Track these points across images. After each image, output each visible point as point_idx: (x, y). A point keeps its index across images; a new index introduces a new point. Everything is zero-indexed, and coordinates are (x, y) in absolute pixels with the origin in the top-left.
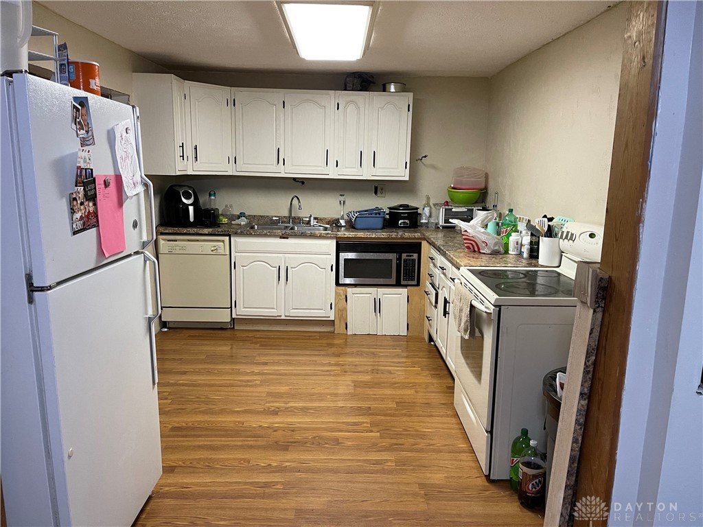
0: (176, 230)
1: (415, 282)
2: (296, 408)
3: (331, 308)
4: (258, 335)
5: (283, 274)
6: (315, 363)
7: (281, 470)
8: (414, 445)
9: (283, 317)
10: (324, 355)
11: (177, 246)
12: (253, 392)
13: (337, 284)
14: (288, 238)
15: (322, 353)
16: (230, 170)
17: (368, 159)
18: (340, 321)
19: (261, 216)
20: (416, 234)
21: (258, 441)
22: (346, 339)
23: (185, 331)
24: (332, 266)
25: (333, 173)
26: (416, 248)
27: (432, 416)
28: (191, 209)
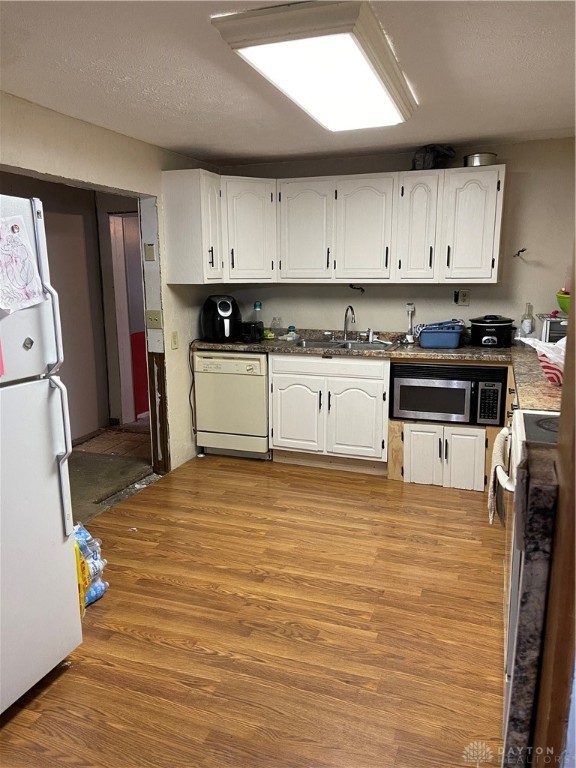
0: (211, 346)
1: (497, 421)
2: (289, 576)
3: (383, 447)
4: (296, 471)
5: (325, 401)
6: (344, 518)
7: (226, 663)
8: (420, 662)
9: (325, 453)
10: (360, 508)
11: (212, 364)
12: (252, 546)
13: (391, 416)
14: (331, 358)
15: (359, 503)
16: (274, 278)
17: (440, 257)
18: (395, 465)
19: (313, 331)
20: (500, 356)
21: (221, 614)
22: (402, 488)
23: (220, 460)
24: (384, 395)
25: (395, 277)
26: (500, 375)
27: (464, 620)
28: (227, 323)
